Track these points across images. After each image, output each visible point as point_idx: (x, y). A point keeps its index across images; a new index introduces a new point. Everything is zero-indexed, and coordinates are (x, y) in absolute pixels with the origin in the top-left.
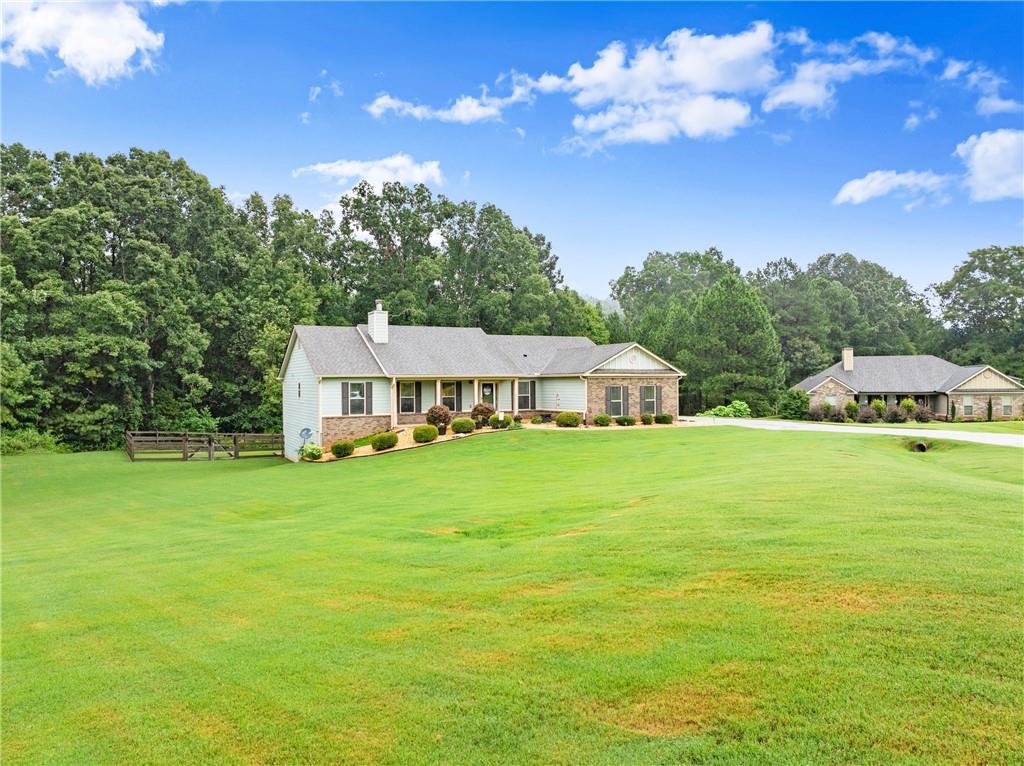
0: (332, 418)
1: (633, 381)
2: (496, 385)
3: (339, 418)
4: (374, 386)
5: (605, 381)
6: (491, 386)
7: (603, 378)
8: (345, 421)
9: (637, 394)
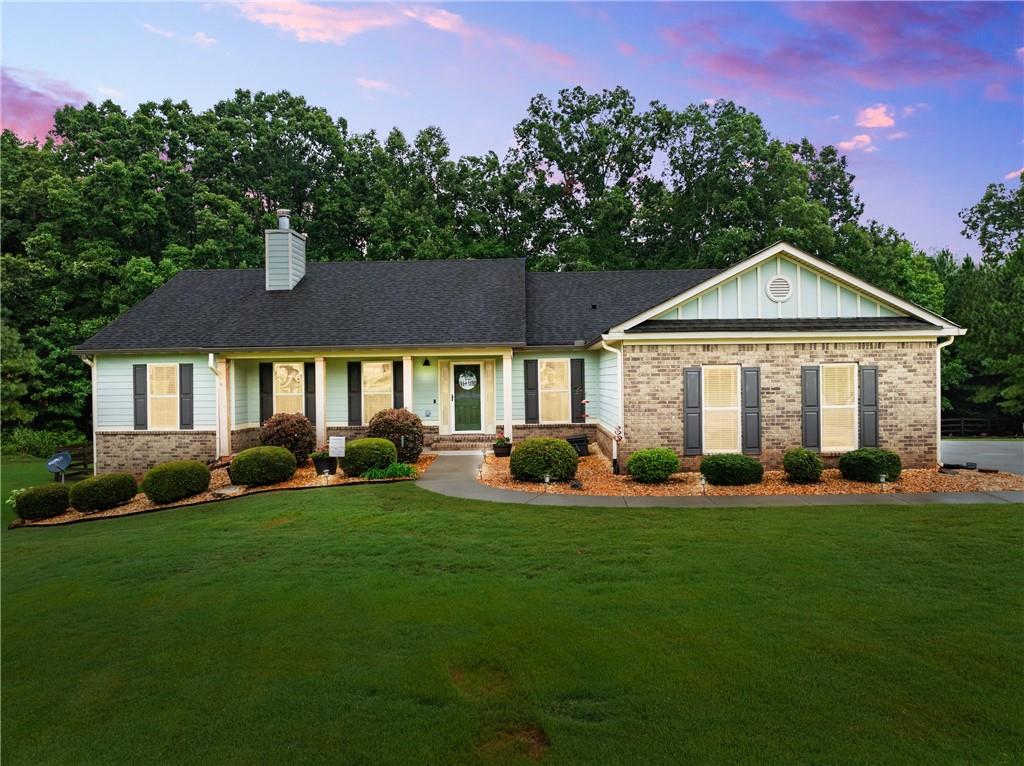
0: (114, 434)
1: (779, 352)
3: (128, 434)
4: (195, 371)
5: (682, 355)
6: (476, 370)
7: (675, 345)
8: (139, 441)
9: (793, 389)
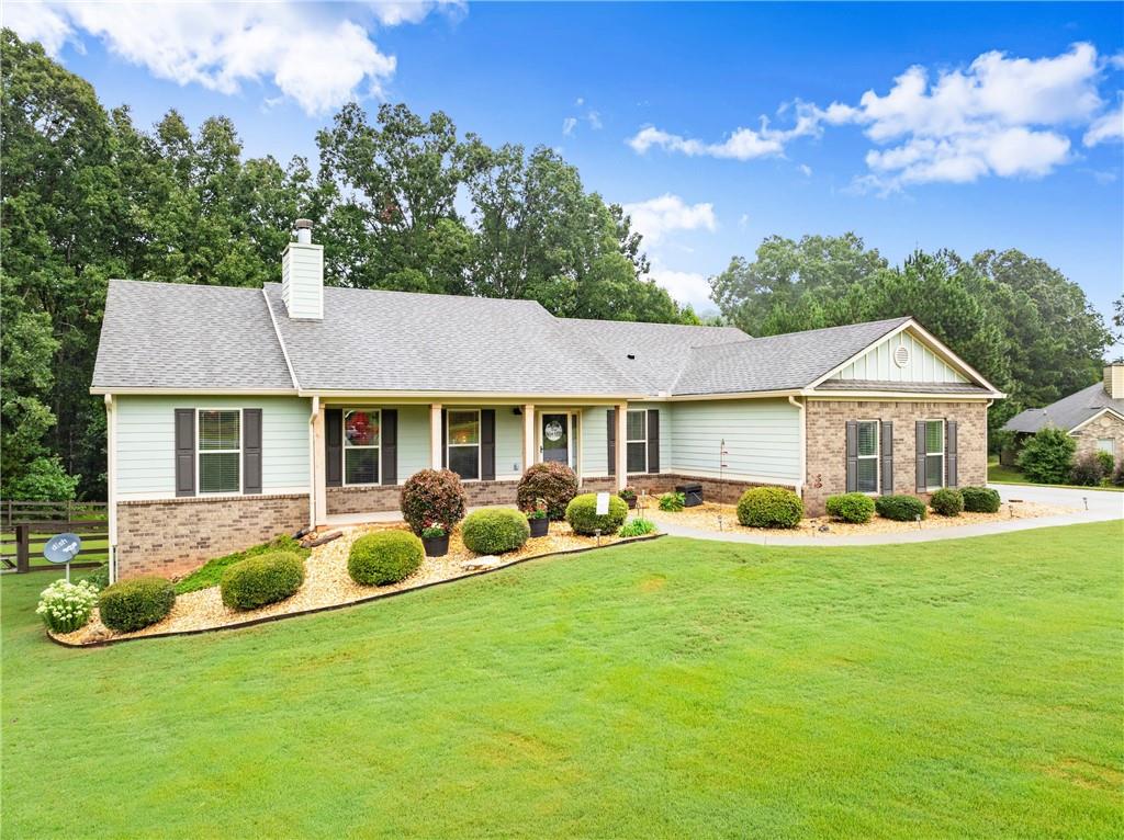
0: (147, 505)
1: (903, 409)
2: (574, 418)
3: (168, 504)
4: (265, 419)
5: (846, 410)
6: (562, 420)
7: (841, 401)
8: (184, 512)
9: (911, 440)
